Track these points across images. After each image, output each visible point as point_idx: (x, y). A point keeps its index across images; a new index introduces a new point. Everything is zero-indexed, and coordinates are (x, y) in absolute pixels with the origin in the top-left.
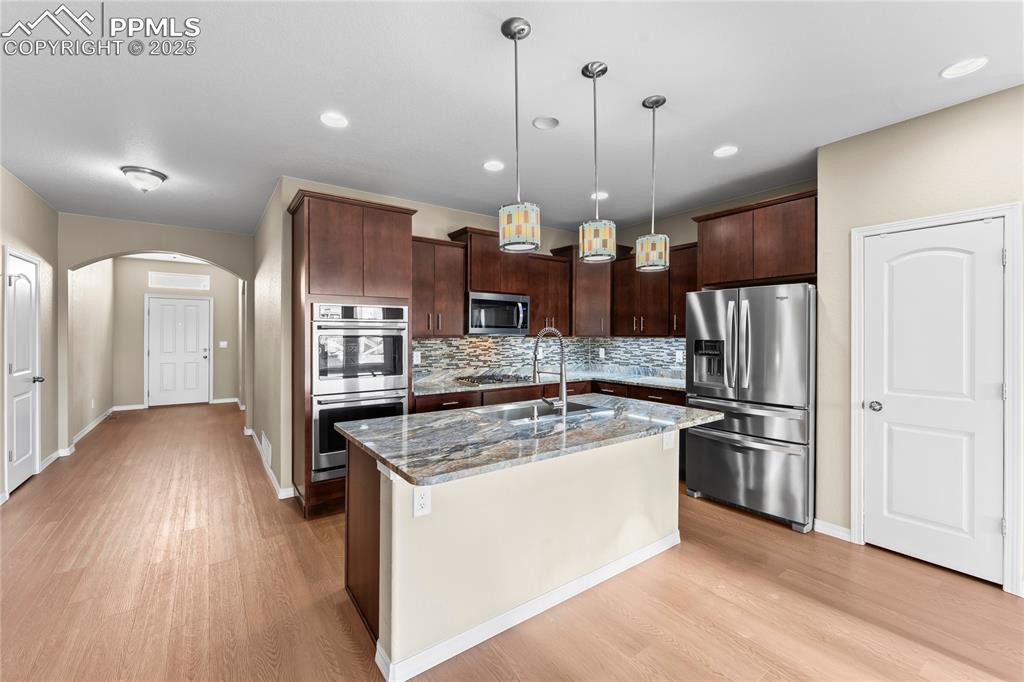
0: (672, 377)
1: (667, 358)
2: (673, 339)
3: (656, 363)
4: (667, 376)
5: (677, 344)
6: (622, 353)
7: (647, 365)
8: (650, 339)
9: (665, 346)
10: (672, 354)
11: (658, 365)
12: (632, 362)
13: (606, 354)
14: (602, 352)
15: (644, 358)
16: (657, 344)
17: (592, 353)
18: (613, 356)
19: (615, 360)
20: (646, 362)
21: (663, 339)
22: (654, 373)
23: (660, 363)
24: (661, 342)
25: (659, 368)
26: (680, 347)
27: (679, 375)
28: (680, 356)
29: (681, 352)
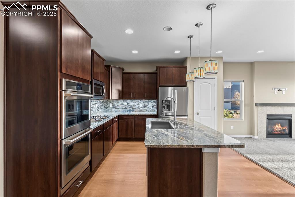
0: (139, 112)
1: (137, 106)
2: (139, 100)
3: (133, 108)
4: (138, 112)
5: (140, 102)
6: (120, 105)
7: (130, 108)
8: (131, 100)
9: (137, 102)
10: (139, 105)
11: (134, 108)
12: (124, 108)
13: (113, 105)
14: (111, 105)
15: (129, 106)
16: (133, 102)
17: (106, 105)
18: (116, 106)
19: (117, 108)
20: (129, 107)
21: (136, 100)
22: (133, 111)
23: (135, 107)
24: (135, 101)
25: (134, 109)
26: (142, 103)
27: (141, 111)
28: (141, 105)
29: (142, 104)
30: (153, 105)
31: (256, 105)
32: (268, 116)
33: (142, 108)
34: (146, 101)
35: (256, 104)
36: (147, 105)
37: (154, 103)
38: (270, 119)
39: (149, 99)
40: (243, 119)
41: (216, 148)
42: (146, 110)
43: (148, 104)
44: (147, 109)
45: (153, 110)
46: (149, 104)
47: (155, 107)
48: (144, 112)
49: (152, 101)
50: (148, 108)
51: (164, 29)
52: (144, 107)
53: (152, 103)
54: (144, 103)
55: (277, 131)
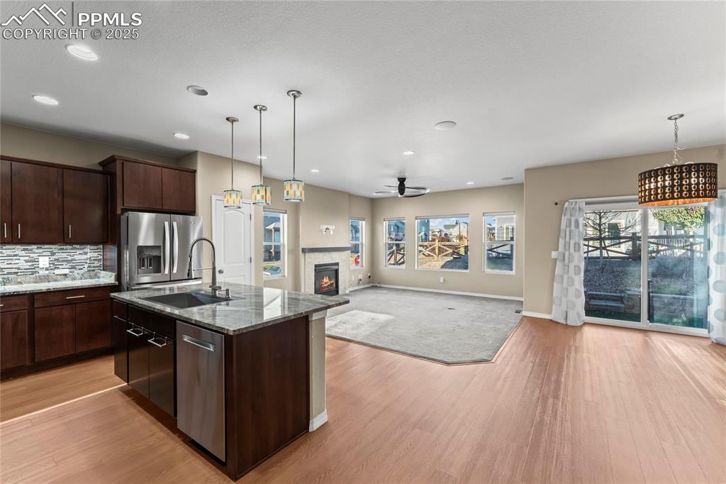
1: (26, 265)
2: (34, 247)
4: (28, 282)
5: (39, 251)
9: (22, 253)
10: (33, 261)
11: (9, 273)
16: (7, 252)
23: (14, 270)
24: (16, 250)
25: (12, 276)
26: (44, 254)
27: (46, 279)
28: (44, 262)
29: (47, 258)
30: (90, 258)
31: (304, 251)
32: (316, 266)
33: (47, 269)
34: (61, 249)
35: (303, 249)
36: (68, 261)
37: (96, 254)
38: (320, 270)
39: (77, 244)
40: (286, 274)
41: (323, 312)
42: (65, 275)
43: (70, 258)
44: (67, 271)
45: (93, 273)
46: (77, 257)
47: (96, 264)
48: (56, 281)
49: (88, 248)
50: (72, 270)
51: (190, 89)
52: (54, 265)
53: (86, 253)
54: (53, 254)
55: (325, 287)
